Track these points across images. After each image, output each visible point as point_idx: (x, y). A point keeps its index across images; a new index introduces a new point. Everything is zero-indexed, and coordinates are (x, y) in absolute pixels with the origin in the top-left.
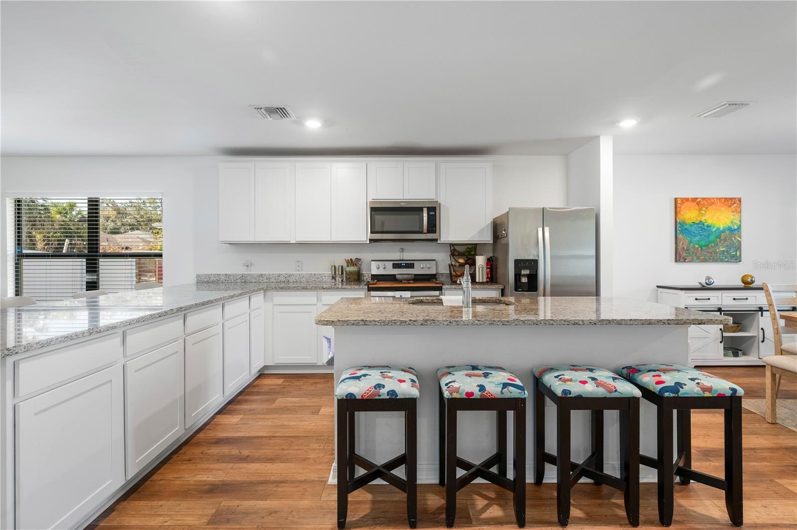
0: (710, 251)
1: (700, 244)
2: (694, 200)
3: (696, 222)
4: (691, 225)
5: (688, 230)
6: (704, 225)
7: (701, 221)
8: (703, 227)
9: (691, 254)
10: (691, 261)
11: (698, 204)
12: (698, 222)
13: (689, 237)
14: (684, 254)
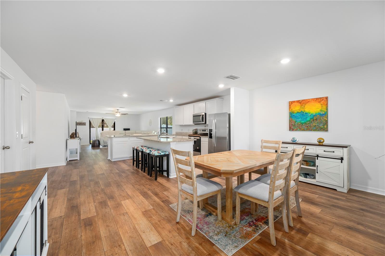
0: (307, 125)
1: (302, 122)
2: (298, 101)
3: (299, 112)
4: (296, 114)
5: (295, 116)
6: (303, 113)
7: (302, 111)
8: (303, 114)
9: (296, 127)
10: (297, 130)
11: (300, 103)
12: (300, 112)
13: (295, 119)
14: (293, 127)
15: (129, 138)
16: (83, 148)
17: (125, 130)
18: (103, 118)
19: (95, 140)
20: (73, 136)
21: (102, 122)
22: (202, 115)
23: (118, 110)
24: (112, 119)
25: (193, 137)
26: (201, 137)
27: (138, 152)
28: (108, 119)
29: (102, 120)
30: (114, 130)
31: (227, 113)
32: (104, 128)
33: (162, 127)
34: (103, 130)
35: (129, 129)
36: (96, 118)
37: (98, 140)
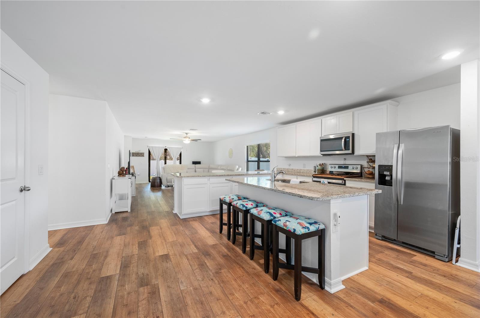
15: (208, 177)
16: (139, 188)
17: (195, 163)
18: (166, 147)
19: (155, 178)
20: (123, 172)
21: (165, 153)
22: (344, 138)
23: (187, 134)
24: (178, 148)
25: (327, 180)
26: (345, 180)
27: (237, 211)
28: (173, 147)
29: (165, 149)
30: (180, 163)
31: (448, 126)
32: (167, 161)
33: (249, 160)
34: (165, 163)
35: (199, 163)
36: (157, 147)
37: (160, 178)
